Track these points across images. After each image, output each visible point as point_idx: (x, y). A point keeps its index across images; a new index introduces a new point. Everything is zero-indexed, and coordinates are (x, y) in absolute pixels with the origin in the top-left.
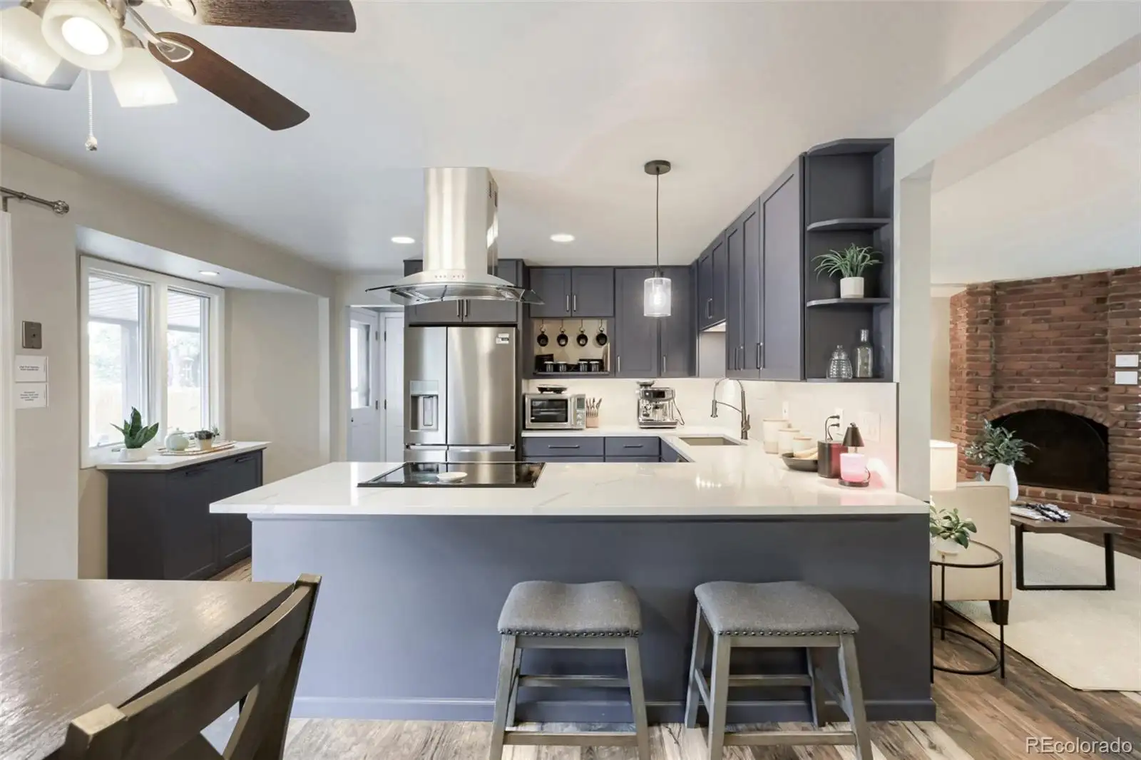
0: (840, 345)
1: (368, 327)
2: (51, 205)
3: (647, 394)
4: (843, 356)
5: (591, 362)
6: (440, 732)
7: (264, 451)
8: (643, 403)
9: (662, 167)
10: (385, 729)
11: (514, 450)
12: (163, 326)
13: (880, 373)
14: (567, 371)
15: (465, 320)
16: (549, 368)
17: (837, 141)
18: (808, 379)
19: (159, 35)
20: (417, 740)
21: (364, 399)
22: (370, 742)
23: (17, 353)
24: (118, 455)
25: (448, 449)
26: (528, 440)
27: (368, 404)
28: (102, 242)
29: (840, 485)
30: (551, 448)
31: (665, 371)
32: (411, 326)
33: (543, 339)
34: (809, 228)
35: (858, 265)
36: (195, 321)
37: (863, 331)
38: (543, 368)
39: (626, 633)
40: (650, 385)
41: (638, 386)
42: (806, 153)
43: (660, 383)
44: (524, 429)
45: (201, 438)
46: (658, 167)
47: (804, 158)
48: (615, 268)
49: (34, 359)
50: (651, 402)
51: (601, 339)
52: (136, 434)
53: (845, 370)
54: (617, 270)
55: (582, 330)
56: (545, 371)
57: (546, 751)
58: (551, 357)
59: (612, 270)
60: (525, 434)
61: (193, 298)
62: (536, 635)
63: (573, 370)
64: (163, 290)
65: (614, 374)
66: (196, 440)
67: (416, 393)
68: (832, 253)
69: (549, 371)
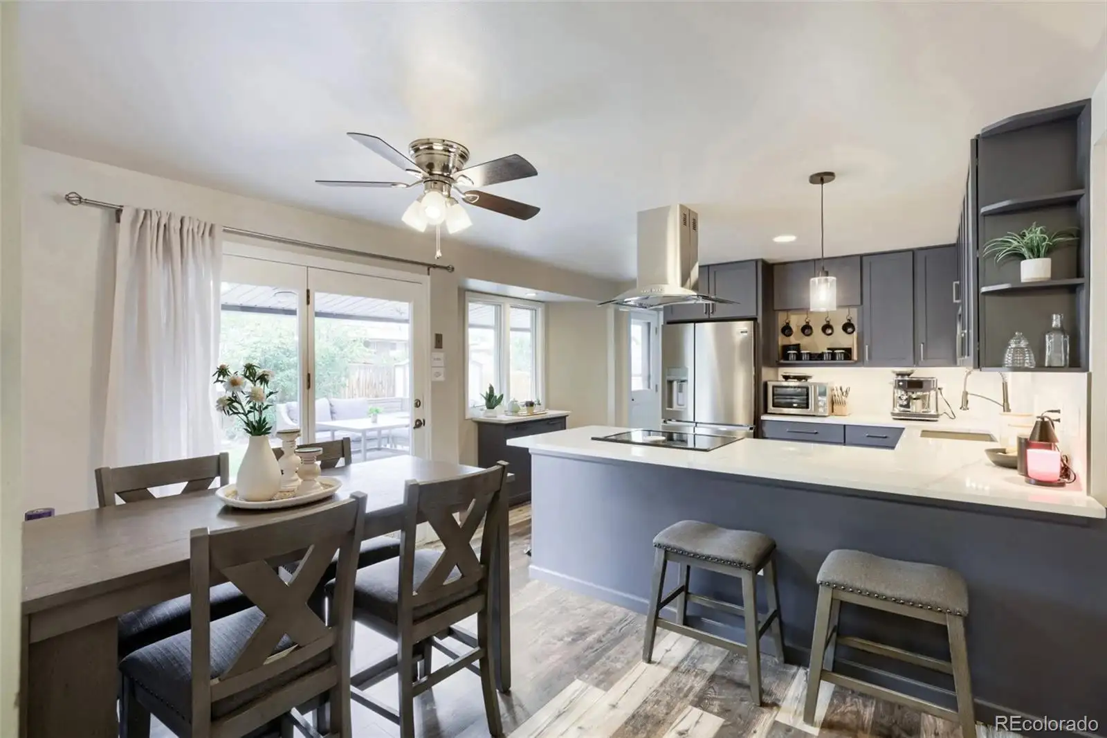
0: (1019, 331)
1: (649, 324)
2: (446, 268)
3: (901, 383)
4: (1023, 344)
5: (836, 351)
6: (632, 618)
7: (567, 418)
8: (897, 393)
9: (825, 178)
10: (602, 606)
11: (752, 431)
12: (508, 329)
13: (1076, 361)
14: (810, 360)
15: (712, 316)
16: (792, 357)
17: (1010, 118)
18: (983, 369)
19: (464, 194)
20: (616, 618)
21: (646, 382)
22: (589, 609)
23: (432, 351)
24: (482, 412)
25: (696, 426)
26: (767, 423)
27: (649, 387)
28: (474, 284)
29: (1025, 483)
30: (789, 432)
31: (922, 359)
32: (669, 323)
33: (787, 330)
34: (983, 210)
35: (1038, 245)
36: (527, 324)
37: (1054, 316)
38: (786, 357)
39: (740, 565)
40: (909, 375)
41: (894, 376)
42: (978, 136)
43: (919, 373)
44: (766, 412)
45: (527, 406)
46: (822, 178)
47: (977, 141)
48: (861, 256)
49: (440, 354)
50: (906, 392)
51: (848, 327)
52: (492, 401)
53: (1029, 359)
54: (864, 258)
55: (828, 320)
56: (788, 360)
57: (699, 651)
58: (797, 347)
59: (859, 258)
60: (764, 417)
61: (525, 311)
62: (677, 552)
63: (816, 358)
64: (508, 306)
65: (860, 362)
66: (525, 407)
67: (671, 378)
68: (1008, 235)
69: (791, 360)
